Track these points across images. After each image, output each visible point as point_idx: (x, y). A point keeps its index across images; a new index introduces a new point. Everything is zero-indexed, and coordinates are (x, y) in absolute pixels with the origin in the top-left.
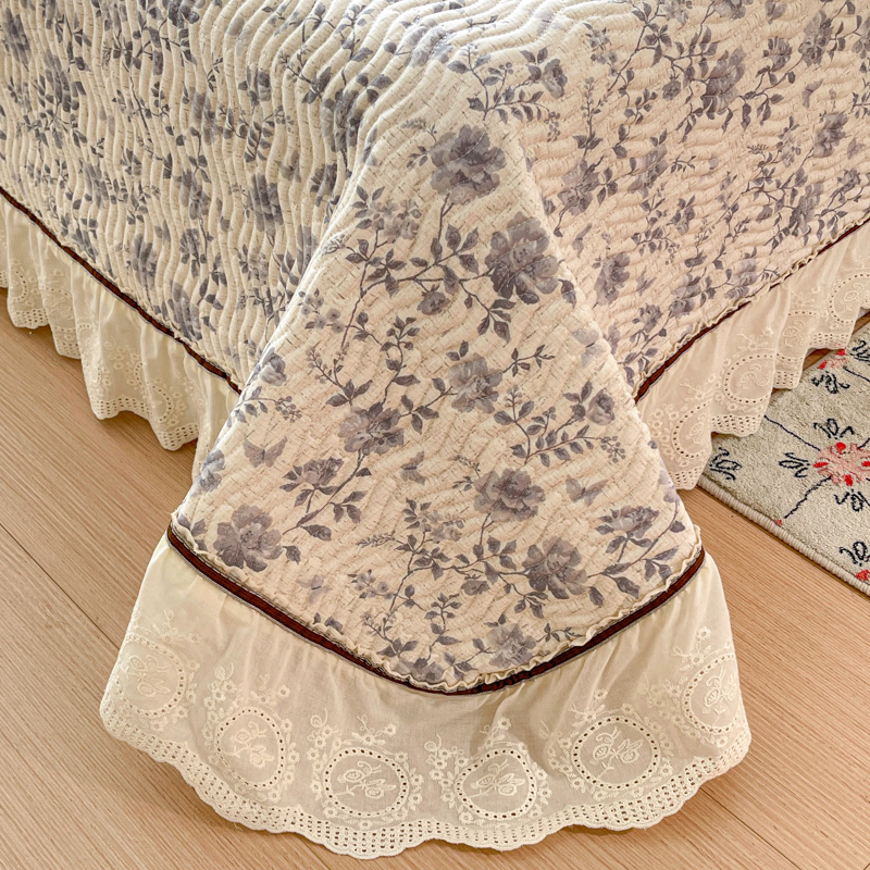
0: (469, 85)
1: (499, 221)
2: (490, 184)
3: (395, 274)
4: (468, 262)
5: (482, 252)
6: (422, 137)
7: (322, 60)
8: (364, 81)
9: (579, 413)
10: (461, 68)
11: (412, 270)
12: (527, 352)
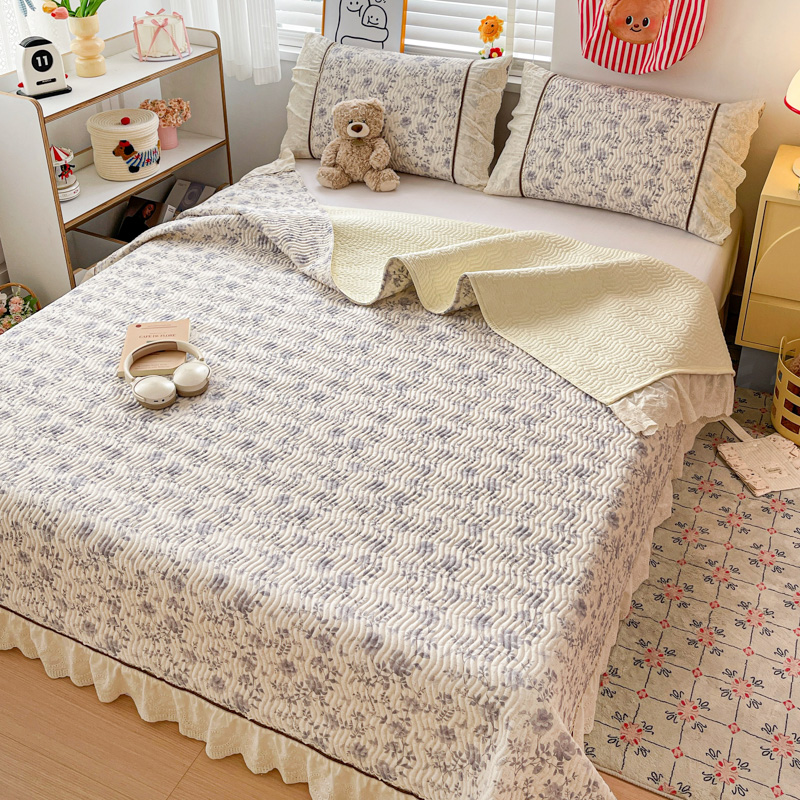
0: (535, 694)
1: (556, 737)
2: (550, 725)
3: (524, 765)
4: (548, 754)
5: (552, 749)
6: (526, 717)
7: (476, 690)
8: (497, 698)
9: (589, 790)
10: (530, 688)
11: (530, 761)
12: (570, 777)
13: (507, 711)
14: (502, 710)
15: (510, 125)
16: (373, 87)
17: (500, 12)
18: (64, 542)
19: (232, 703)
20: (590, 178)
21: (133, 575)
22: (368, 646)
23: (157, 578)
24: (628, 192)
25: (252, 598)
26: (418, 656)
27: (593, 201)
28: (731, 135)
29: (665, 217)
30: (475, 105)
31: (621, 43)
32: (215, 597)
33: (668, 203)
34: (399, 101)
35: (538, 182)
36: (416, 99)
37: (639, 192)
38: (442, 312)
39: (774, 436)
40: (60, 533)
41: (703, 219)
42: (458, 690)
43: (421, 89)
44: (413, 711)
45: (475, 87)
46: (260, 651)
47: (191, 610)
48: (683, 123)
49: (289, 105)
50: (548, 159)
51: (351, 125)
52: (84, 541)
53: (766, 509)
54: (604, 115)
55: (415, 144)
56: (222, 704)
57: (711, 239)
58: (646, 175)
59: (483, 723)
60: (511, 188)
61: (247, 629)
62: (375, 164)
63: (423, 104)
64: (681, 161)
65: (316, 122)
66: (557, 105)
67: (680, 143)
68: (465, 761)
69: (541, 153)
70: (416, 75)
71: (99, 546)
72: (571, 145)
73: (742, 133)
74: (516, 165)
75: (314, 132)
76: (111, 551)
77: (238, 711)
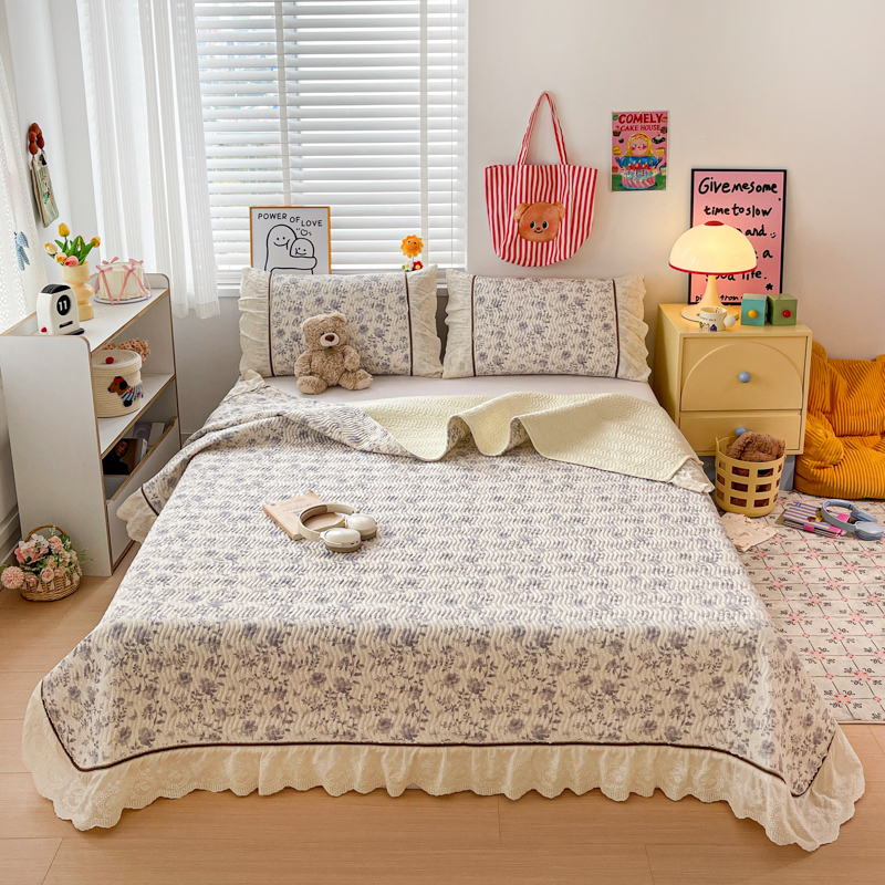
3: (780, 678)
11: (782, 674)
13: (761, 644)
14: (757, 645)
15: (447, 320)
16: (327, 304)
17: (417, 232)
18: (366, 647)
19: (531, 736)
20: (534, 349)
21: (438, 653)
22: (650, 636)
23: (462, 647)
24: (566, 355)
25: (549, 634)
26: (688, 631)
27: (537, 368)
28: (631, 300)
29: (598, 369)
30: (419, 307)
31: (529, 243)
32: (518, 644)
33: (599, 358)
34: (353, 313)
35: (490, 360)
36: (368, 309)
37: (575, 353)
38: (500, 453)
39: (727, 514)
40: (360, 641)
41: (629, 366)
42: (723, 643)
43: (370, 301)
44: (692, 675)
45: (416, 292)
46: (560, 677)
47: (495, 664)
48: (594, 296)
49: (242, 332)
50: (494, 340)
51: (324, 336)
52: (386, 639)
53: (754, 558)
54: (530, 299)
55: (375, 346)
56: (522, 741)
57: (638, 379)
58: (578, 339)
59: (745, 661)
60: (466, 369)
61: (549, 661)
62: (350, 367)
63: (375, 313)
64: (602, 324)
65: (275, 342)
66: (489, 298)
67: (596, 311)
68: (733, 699)
69: (488, 336)
70: (362, 290)
71: (402, 638)
72: (511, 327)
73: (636, 297)
74: (467, 350)
75: (274, 352)
76: (415, 639)
77: (538, 741)
